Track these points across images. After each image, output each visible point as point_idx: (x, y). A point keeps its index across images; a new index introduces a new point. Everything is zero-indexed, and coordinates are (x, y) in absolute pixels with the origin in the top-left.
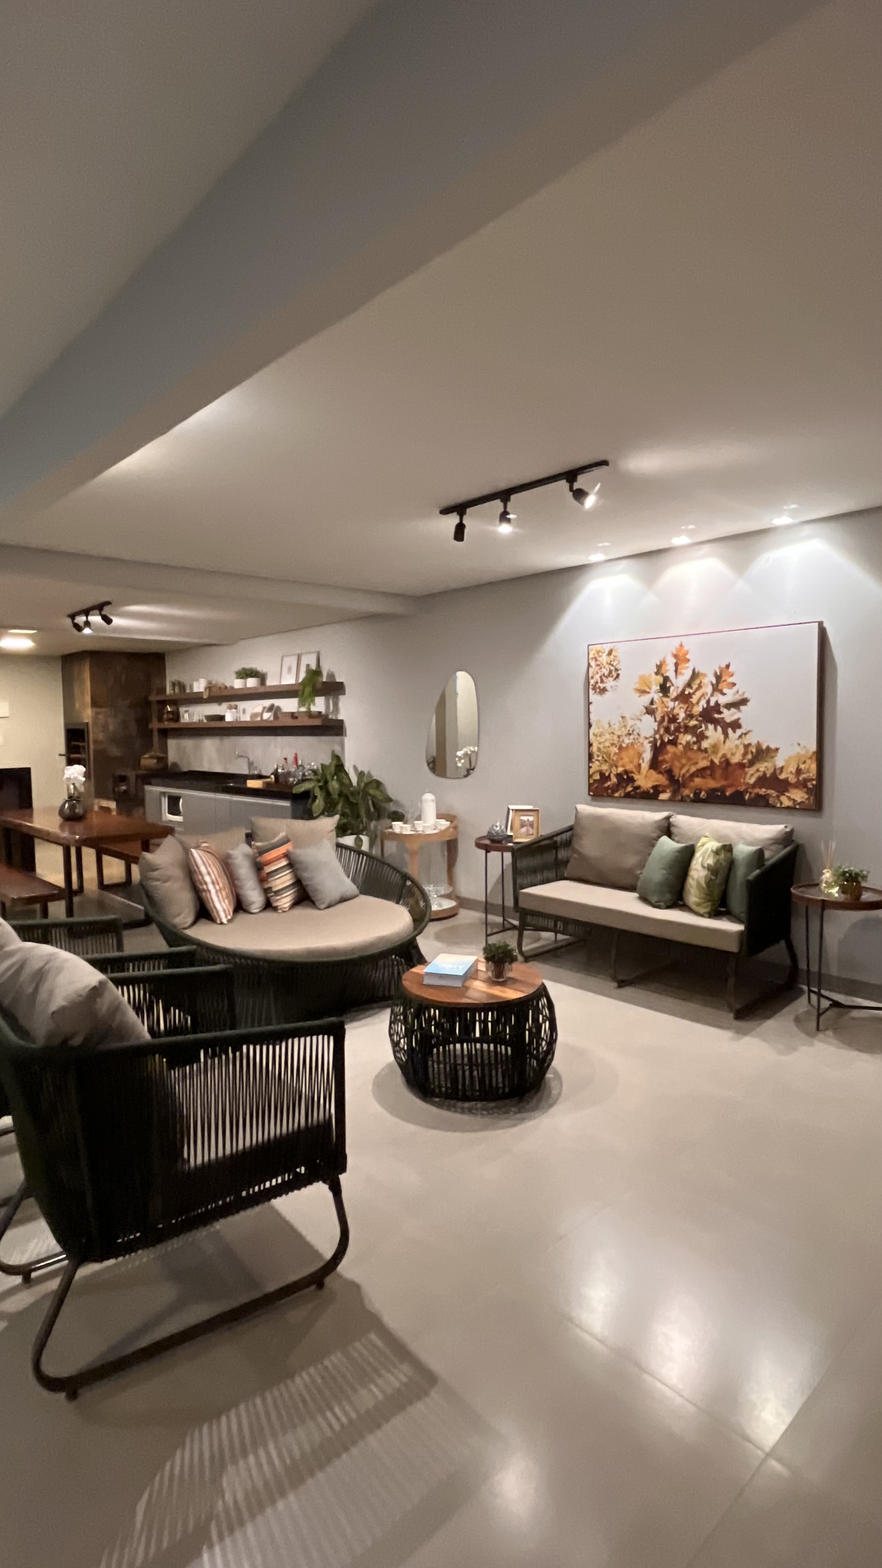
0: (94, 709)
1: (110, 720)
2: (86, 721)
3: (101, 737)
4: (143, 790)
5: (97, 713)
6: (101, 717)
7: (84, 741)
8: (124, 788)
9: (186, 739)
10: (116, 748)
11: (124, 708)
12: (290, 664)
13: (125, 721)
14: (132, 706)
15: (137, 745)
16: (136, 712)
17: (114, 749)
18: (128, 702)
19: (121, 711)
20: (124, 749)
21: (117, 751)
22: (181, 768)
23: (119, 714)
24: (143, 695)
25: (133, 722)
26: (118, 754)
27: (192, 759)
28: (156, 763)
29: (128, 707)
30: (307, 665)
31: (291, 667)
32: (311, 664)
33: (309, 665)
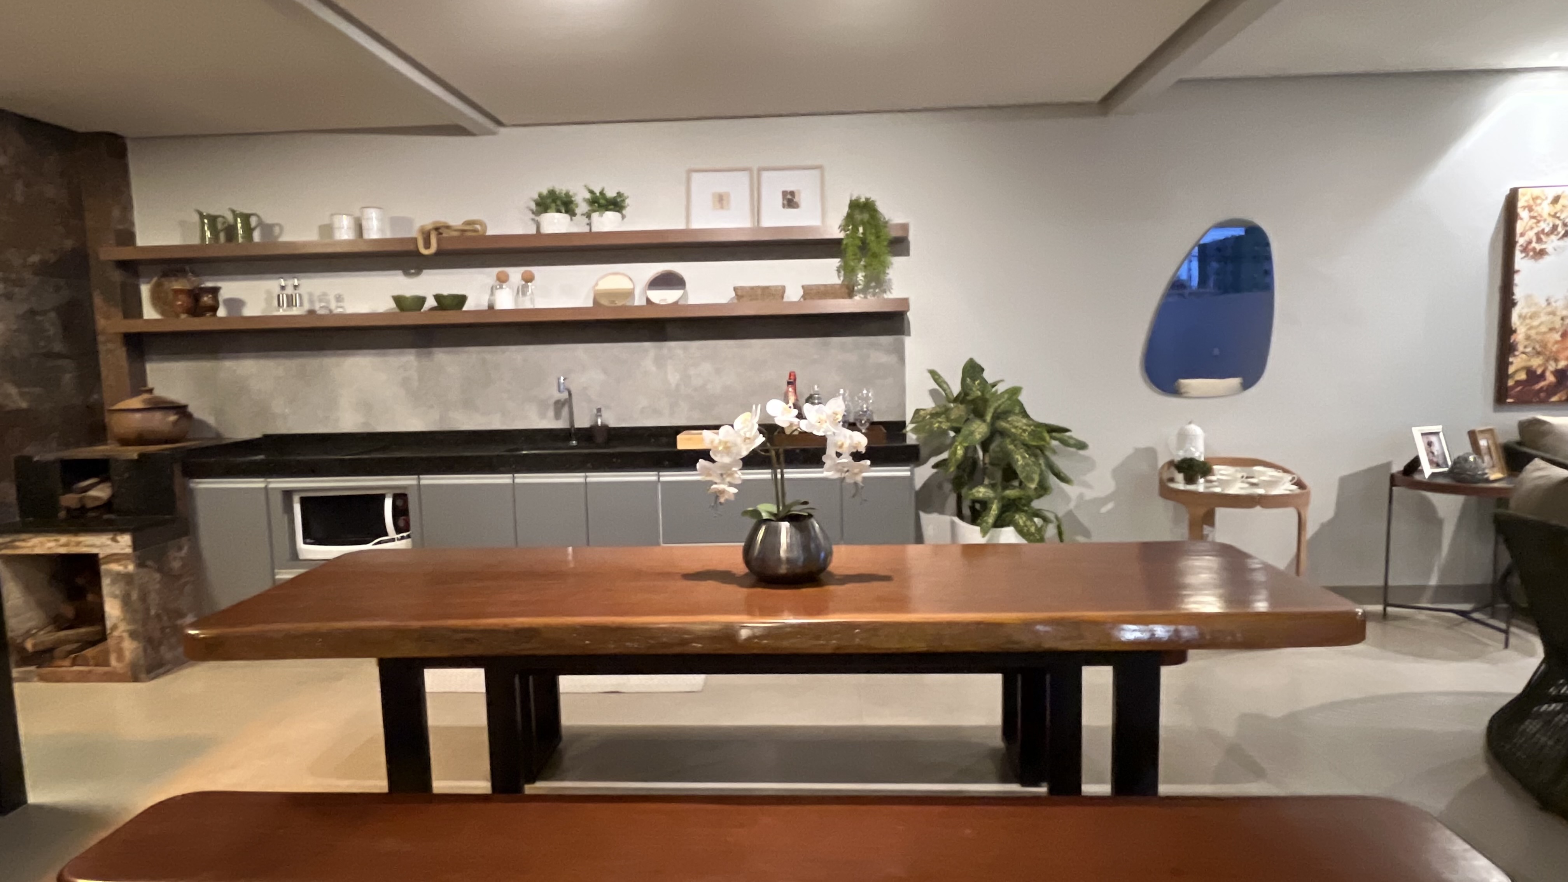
8: (100, 493)
9: (246, 357)
10: (17, 384)
11: (27, 275)
12: (721, 189)
13: (32, 312)
14: (44, 270)
15: (68, 377)
16: (57, 289)
17: (13, 390)
18: (35, 259)
19: (19, 283)
20: (37, 390)
21: (22, 394)
22: (221, 430)
23: (17, 290)
24: (69, 244)
25: (53, 315)
26: (24, 405)
27: (278, 406)
28: (175, 423)
29: (36, 274)
30: (785, 193)
31: (728, 195)
32: (799, 191)
33: (792, 193)
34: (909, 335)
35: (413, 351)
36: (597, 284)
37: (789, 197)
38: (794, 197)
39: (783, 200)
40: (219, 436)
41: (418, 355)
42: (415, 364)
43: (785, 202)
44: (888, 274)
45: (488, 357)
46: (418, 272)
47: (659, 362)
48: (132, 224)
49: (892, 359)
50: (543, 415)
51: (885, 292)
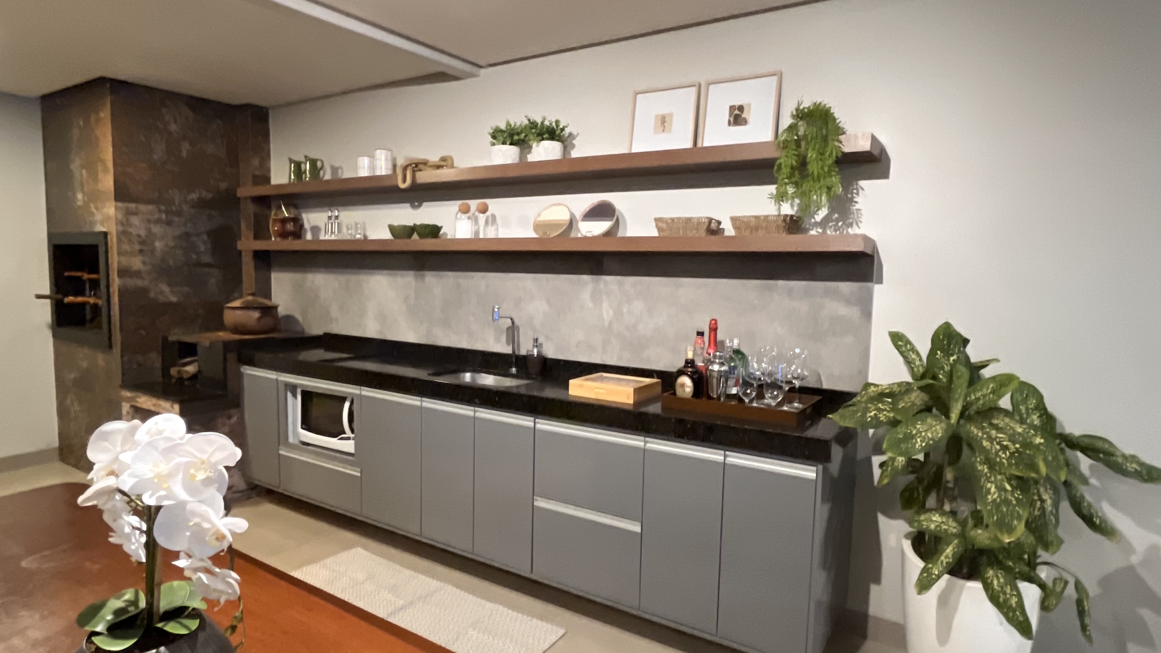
0: (120, 204)
1: (156, 229)
2: (100, 228)
3: (137, 263)
4: (240, 376)
5: (129, 213)
6: (135, 220)
7: (95, 270)
8: (191, 369)
9: (319, 272)
10: (169, 285)
11: (185, 208)
12: (663, 111)
13: (187, 235)
14: (202, 204)
15: (213, 281)
16: (210, 218)
17: (166, 289)
18: (194, 196)
19: (179, 214)
20: (186, 289)
21: (172, 292)
22: (305, 328)
23: (176, 219)
24: (223, 185)
25: (205, 237)
26: (174, 299)
27: (335, 312)
28: (259, 319)
29: (193, 207)
30: (732, 108)
31: (671, 115)
32: (749, 105)
33: (741, 108)
34: (880, 281)
35: (411, 273)
36: (539, 215)
37: (737, 112)
38: (742, 112)
39: (730, 116)
40: (303, 331)
41: (416, 277)
42: (413, 283)
43: (732, 119)
44: (856, 202)
45: (461, 281)
46: (420, 206)
47: (596, 297)
48: (269, 170)
49: (853, 313)
50: (497, 340)
51: (851, 225)
